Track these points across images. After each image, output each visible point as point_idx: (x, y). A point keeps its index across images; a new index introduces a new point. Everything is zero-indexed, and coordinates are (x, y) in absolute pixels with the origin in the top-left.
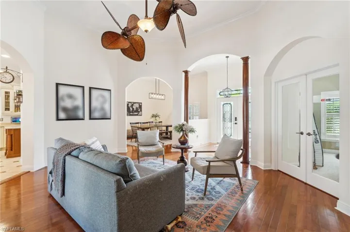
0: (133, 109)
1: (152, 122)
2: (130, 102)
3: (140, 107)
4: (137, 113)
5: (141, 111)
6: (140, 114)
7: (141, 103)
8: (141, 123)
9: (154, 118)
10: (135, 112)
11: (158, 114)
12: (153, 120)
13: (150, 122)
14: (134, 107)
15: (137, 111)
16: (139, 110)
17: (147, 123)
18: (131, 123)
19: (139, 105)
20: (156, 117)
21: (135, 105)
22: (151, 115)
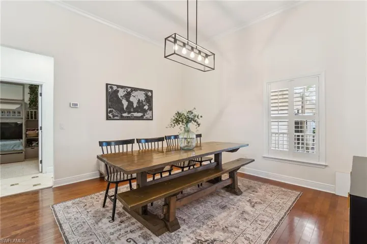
0: (130, 104)
1: (176, 137)
2: (122, 87)
3: (149, 99)
4: (140, 114)
5: (151, 109)
6: (148, 116)
7: (151, 91)
8: (139, 141)
9: (181, 126)
10: (136, 110)
11: (195, 113)
12: (178, 130)
13: (169, 138)
14: (132, 99)
15: (140, 108)
16: (146, 107)
17: (161, 139)
18: (101, 144)
19: (146, 95)
20: (189, 120)
21: (134, 93)
22: (172, 115)
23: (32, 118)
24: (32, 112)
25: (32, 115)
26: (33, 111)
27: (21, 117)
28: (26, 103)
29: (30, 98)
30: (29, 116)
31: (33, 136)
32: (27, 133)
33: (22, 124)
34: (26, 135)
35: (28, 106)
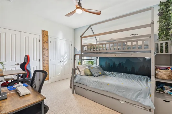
23: (162, 51)
24: (162, 44)
25: (162, 47)
26: (164, 42)
27: (149, 50)
28: (155, 35)
29: (160, 27)
30: (158, 49)
31: (165, 78)
32: (157, 72)
33: (150, 60)
34: (156, 75)
35: (158, 37)
